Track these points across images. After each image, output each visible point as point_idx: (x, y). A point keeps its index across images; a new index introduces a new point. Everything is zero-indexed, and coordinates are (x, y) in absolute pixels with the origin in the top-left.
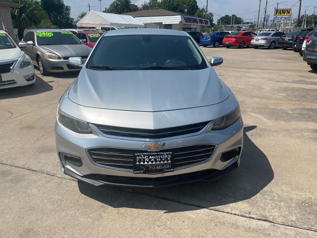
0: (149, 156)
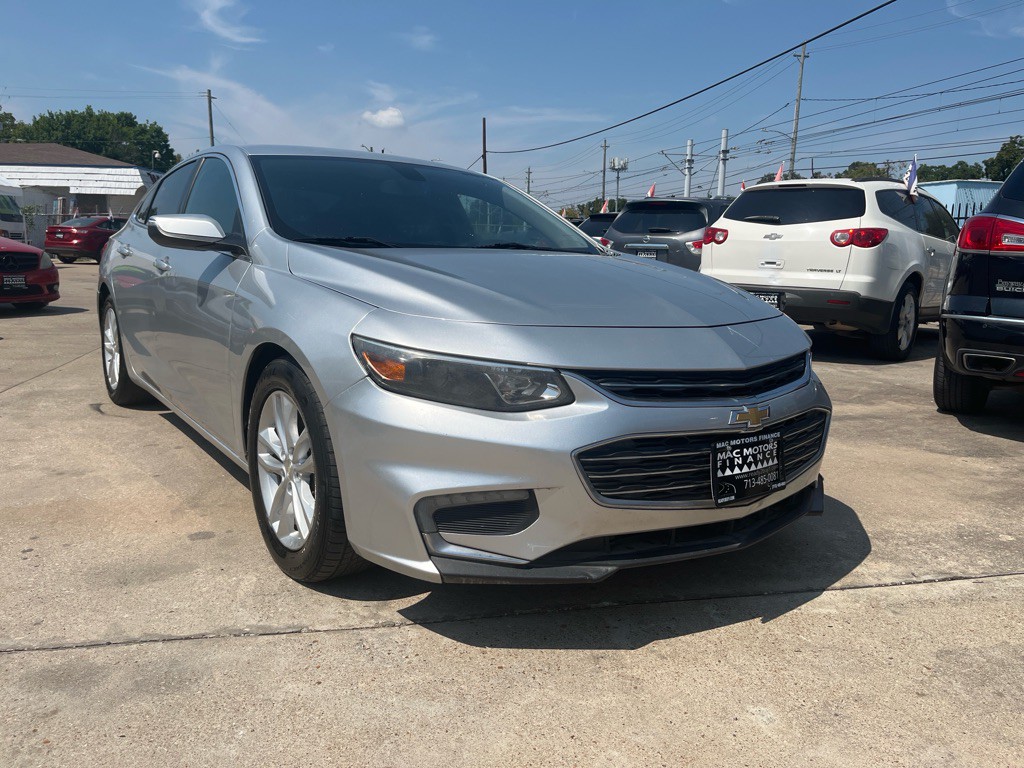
0: (741, 447)
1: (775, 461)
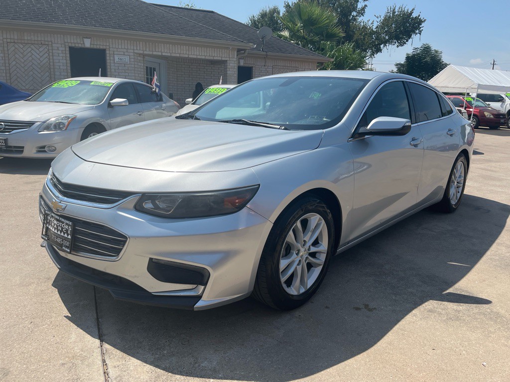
0: (54, 218)
1: (69, 237)
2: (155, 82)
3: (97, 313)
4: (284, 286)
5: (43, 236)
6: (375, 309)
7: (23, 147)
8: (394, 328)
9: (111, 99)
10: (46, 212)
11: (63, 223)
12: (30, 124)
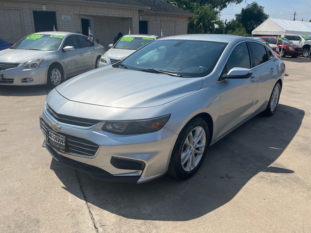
0: (54, 133)
1: (64, 144)
2: (89, 34)
3: (80, 184)
4: (183, 167)
5: (47, 143)
6: (232, 177)
7: (13, 79)
8: (243, 188)
9: (64, 47)
10: (48, 129)
11: (60, 136)
12: (16, 65)
